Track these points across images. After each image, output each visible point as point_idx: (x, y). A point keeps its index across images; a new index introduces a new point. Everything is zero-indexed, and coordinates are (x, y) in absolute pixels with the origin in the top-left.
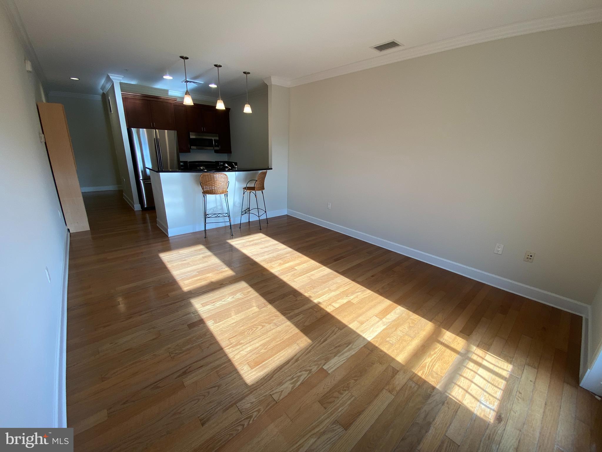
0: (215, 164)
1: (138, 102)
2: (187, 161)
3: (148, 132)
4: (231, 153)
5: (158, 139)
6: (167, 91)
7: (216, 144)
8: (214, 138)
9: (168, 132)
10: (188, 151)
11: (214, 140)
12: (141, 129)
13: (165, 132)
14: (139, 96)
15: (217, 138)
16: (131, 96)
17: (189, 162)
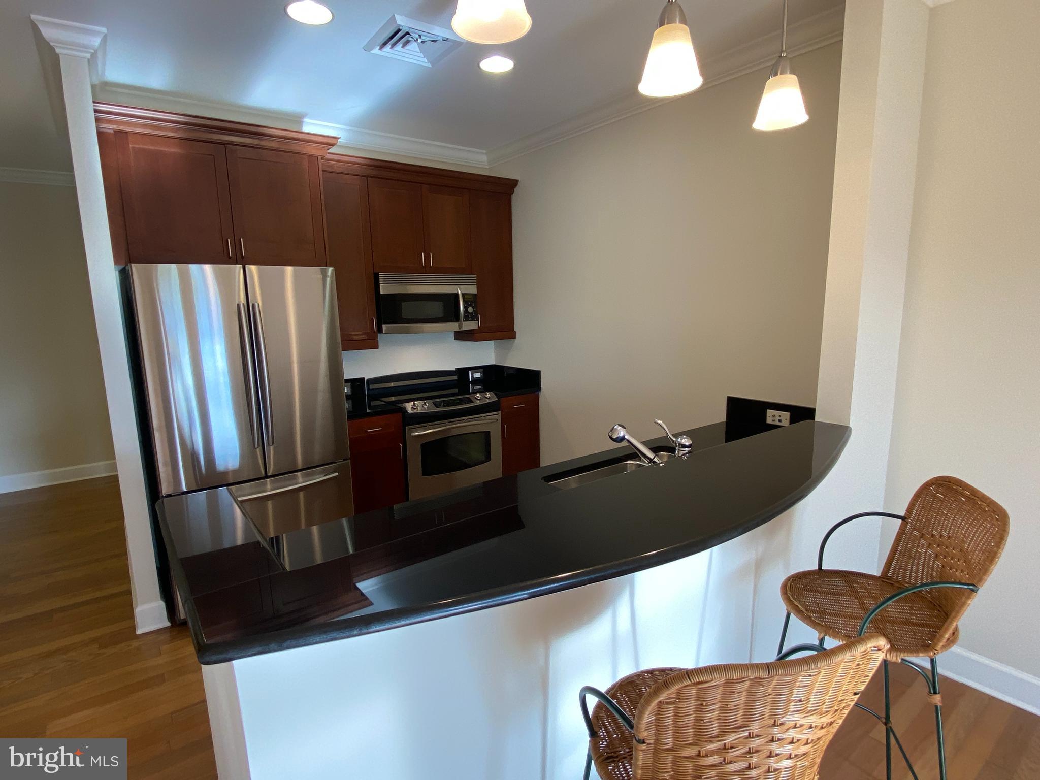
0: (455, 377)
1: (173, 150)
2: (364, 378)
3: (219, 277)
4: (515, 338)
5: (253, 305)
6: (298, 119)
7: (470, 310)
8: (464, 288)
9: (296, 276)
10: (371, 343)
11: (463, 295)
12: (193, 267)
13: (282, 276)
14: (177, 122)
15: (473, 290)
16: (144, 126)
17: (368, 380)
